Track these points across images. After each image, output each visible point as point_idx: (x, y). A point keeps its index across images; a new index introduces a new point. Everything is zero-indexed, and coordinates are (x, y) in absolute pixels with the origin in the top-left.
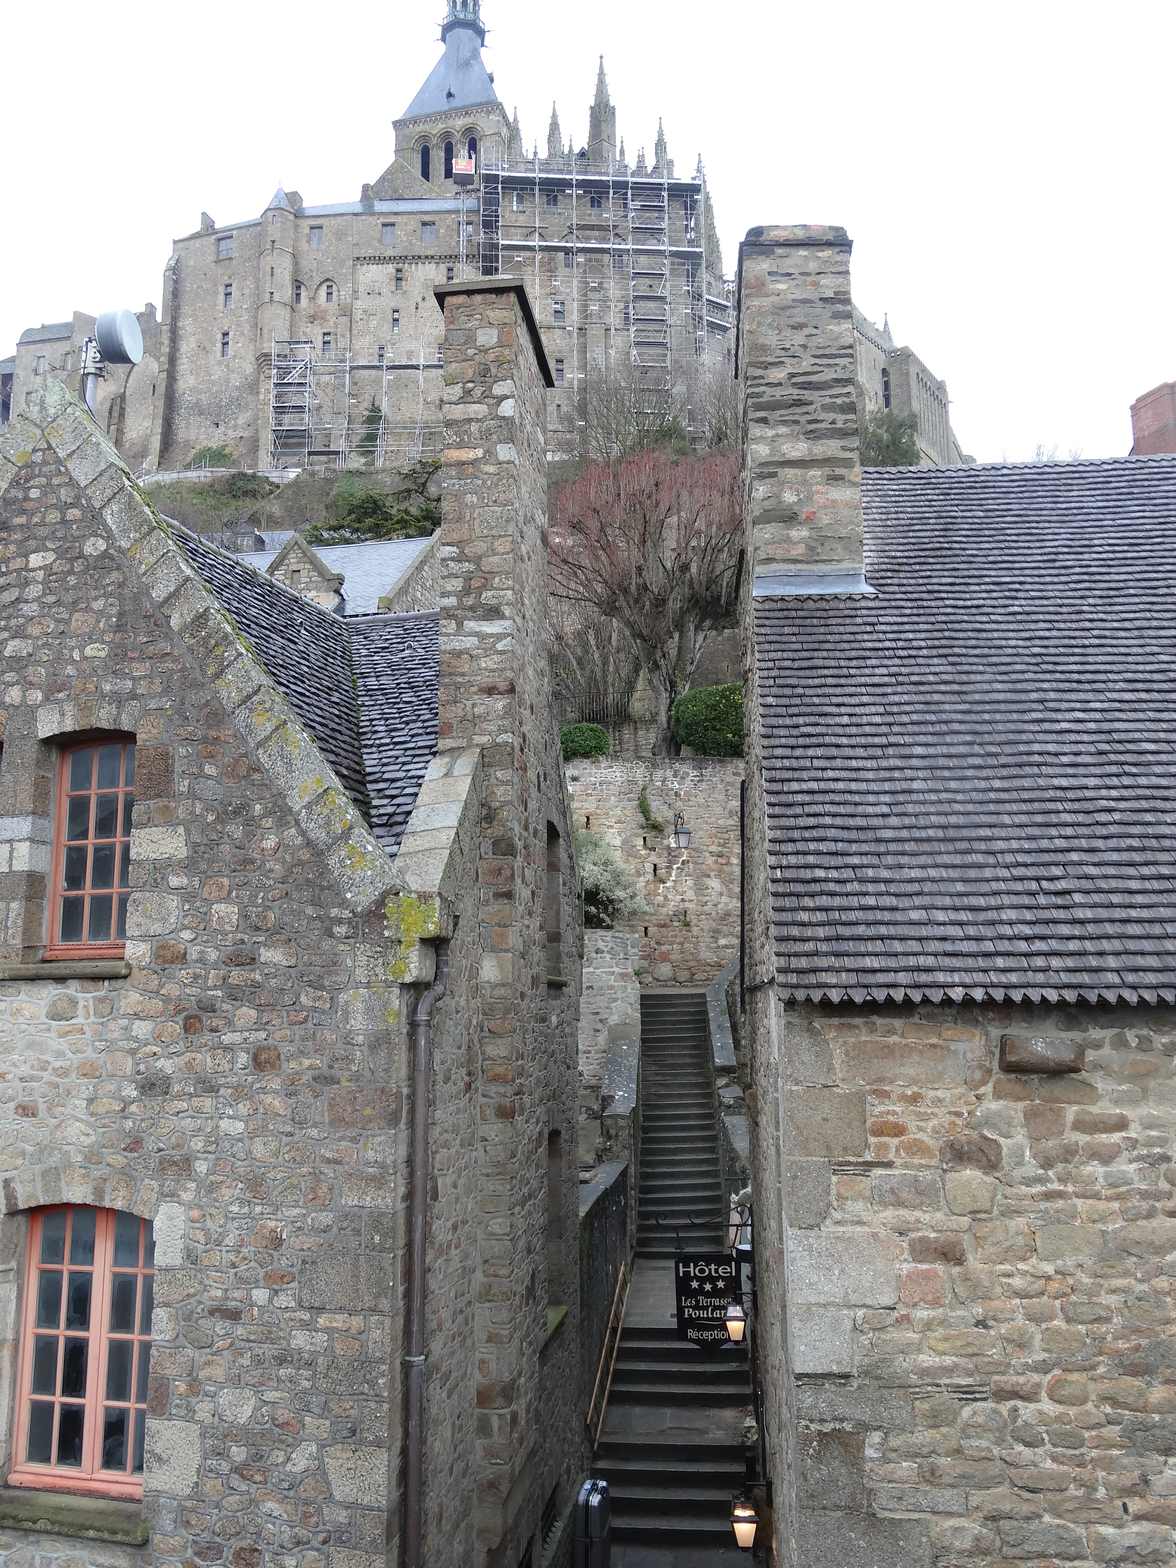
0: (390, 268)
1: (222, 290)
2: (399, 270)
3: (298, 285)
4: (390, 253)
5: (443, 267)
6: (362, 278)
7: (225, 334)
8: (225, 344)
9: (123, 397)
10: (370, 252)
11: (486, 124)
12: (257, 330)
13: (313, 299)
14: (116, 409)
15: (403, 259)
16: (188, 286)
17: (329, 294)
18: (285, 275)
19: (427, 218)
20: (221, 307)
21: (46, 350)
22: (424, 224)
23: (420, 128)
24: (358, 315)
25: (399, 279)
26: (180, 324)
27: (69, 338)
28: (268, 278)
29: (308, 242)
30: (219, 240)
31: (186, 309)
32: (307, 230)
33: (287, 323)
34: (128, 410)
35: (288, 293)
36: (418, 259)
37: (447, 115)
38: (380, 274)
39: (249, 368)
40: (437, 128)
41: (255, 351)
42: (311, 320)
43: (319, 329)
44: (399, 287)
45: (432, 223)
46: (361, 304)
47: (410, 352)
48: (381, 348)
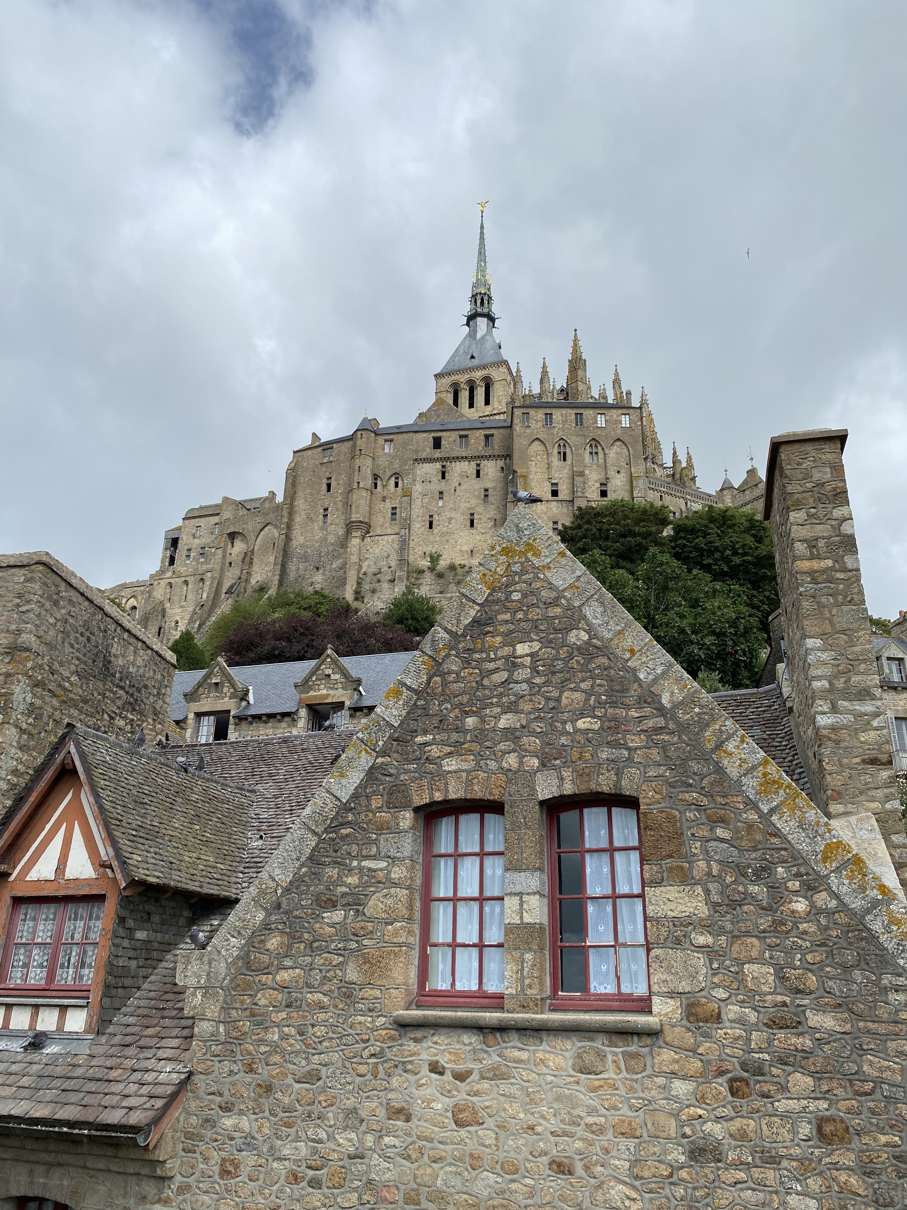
0: (438, 465)
1: (325, 481)
2: (443, 467)
3: (376, 477)
4: (437, 455)
5: (473, 464)
6: (418, 472)
7: (326, 510)
8: (325, 516)
9: (252, 552)
10: (424, 455)
11: (497, 374)
12: (348, 505)
13: (384, 486)
14: (248, 559)
15: (447, 459)
16: (302, 479)
17: (397, 483)
18: (367, 472)
20: (323, 492)
21: (202, 522)
22: (461, 437)
23: (453, 378)
24: (415, 495)
25: (443, 472)
26: (296, 503)
27: (218, 514)
28: (356, 473)
29: (383, 450)
30: (324, 450)
31: (300, 494)
32: (382, 443)
33: (368, 502)
34: (255, 560)
35: (369, 482)
36: (456, 458)
37: (471, 369)
38: (430, 469)
39: (341, 532)
40: (463, 378)
41: (346, 520)
42: (384, 499)
43: (389, 505)
44: (443, 477)
45: (466, 436)
46: (418, 488)
47: (450, 519)
48: (431, 516)
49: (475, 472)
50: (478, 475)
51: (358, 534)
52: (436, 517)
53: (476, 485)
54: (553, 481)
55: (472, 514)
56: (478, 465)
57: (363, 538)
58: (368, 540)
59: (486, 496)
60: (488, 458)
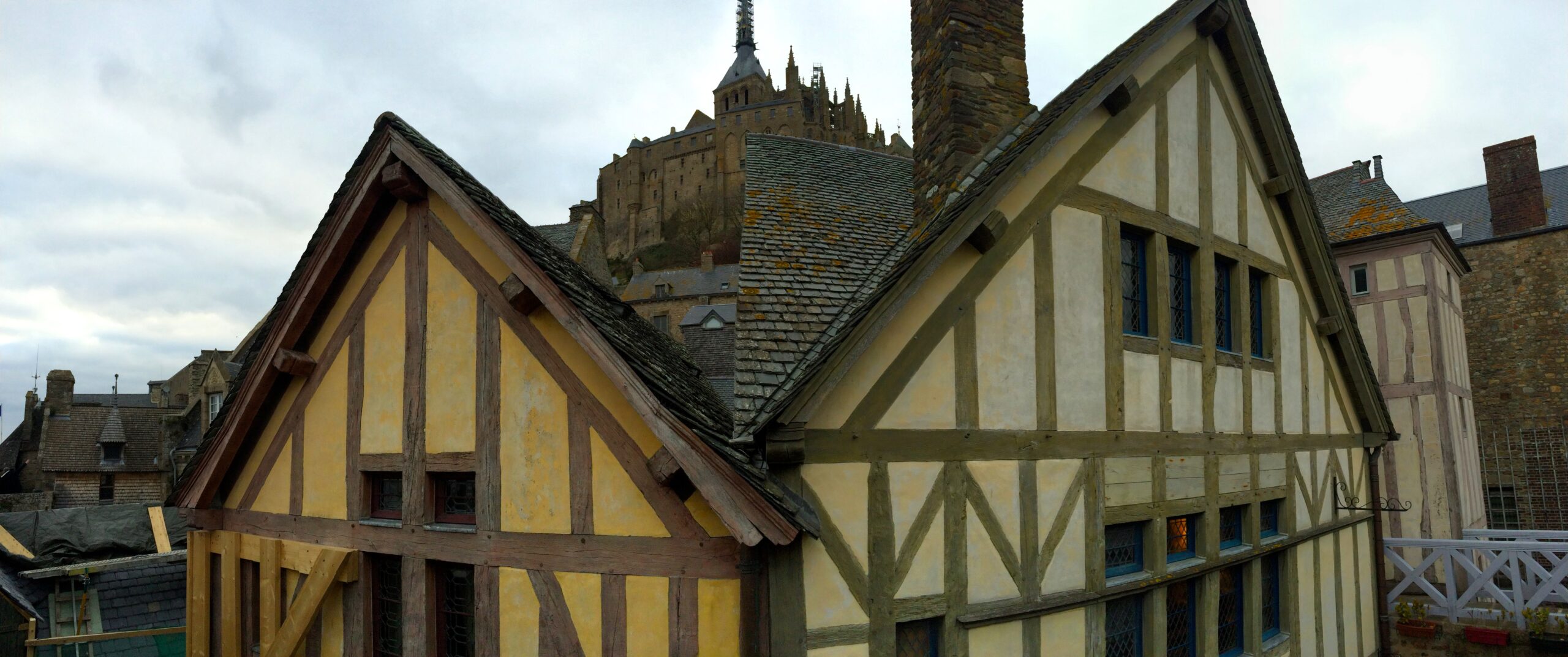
0: (679, 160)
1: (617, 183)
2: (682, 160)
3: (642, 174)
4: (678, 154)
5: (700, 155)
6: (668, 166)
7: (619, 200)
8: (618, 203)
10: (670, 155)
11: (751, 84)
12: (629, 196)
13: (649, 178)
15: (684, 155)
16: (605, 187)
17: (656, 175)
18: (637, 172)
19: (692, 136)
20: (617, 190)
22: (692, 139)
23: (724, 91)
24: (666, 181)
25: (683, 163)
26: (603, 201)
29: (647, 156)
30: (616, 164)
31: (604, 193)
32: (646, 152)
33: (638, 190)
35: (637, 179)
36: (689, 153)
37: (736, 82)
38: (674, 163)
39: (625, 212)
40: (732, 88)
41: (628, 204)
42: (649, 186)
43: (652, 190)
44: (682, 166)
45: (695, 138)
46: (667, 176)
47: (687, 191)
48: (676, 192)
49: (701, 160)
50: (703, 161)
51: (634, 211)
52: (678, 192)
53: (702, 168)
54: (742, 159)
55: (700, 186)
56: (703, 155)
57: (638, 213)
58: (641, 213)
59: (708, 173)
60: (707, 149)
